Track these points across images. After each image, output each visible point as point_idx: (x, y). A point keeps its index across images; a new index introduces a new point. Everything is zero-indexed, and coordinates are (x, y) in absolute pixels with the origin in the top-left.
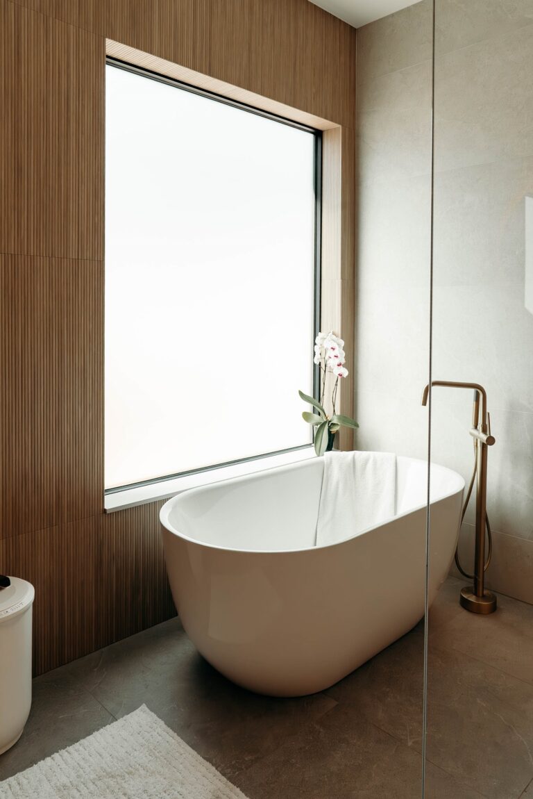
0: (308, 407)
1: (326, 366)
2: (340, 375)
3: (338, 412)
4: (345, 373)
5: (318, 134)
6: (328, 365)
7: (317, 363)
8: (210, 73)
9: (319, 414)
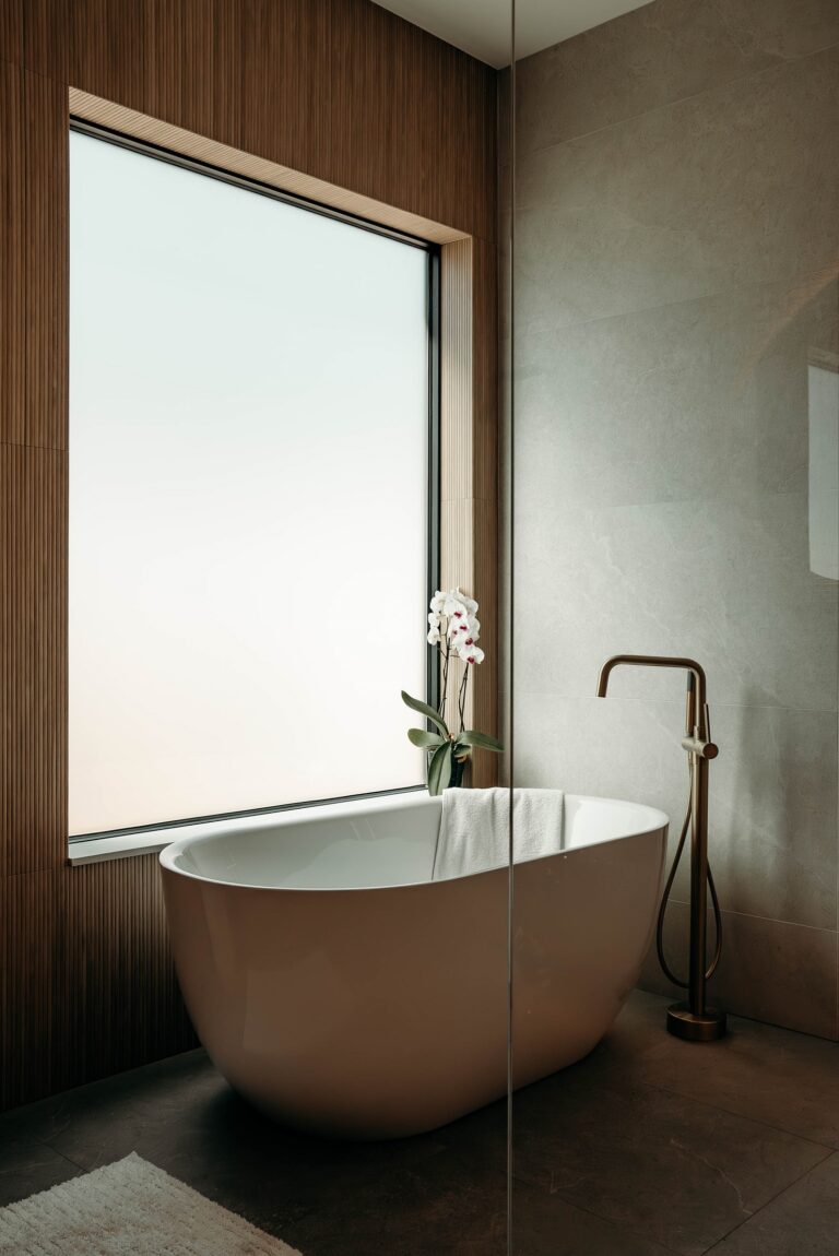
0: (417, 720)
1: (448, 649)
2: (471, 660)
3: (469, 726)
4: (480, 656)
5: (433, 251)
6: (453, 647)
7: (433, 643)
8: (242, 145)
9: (438, 733)
